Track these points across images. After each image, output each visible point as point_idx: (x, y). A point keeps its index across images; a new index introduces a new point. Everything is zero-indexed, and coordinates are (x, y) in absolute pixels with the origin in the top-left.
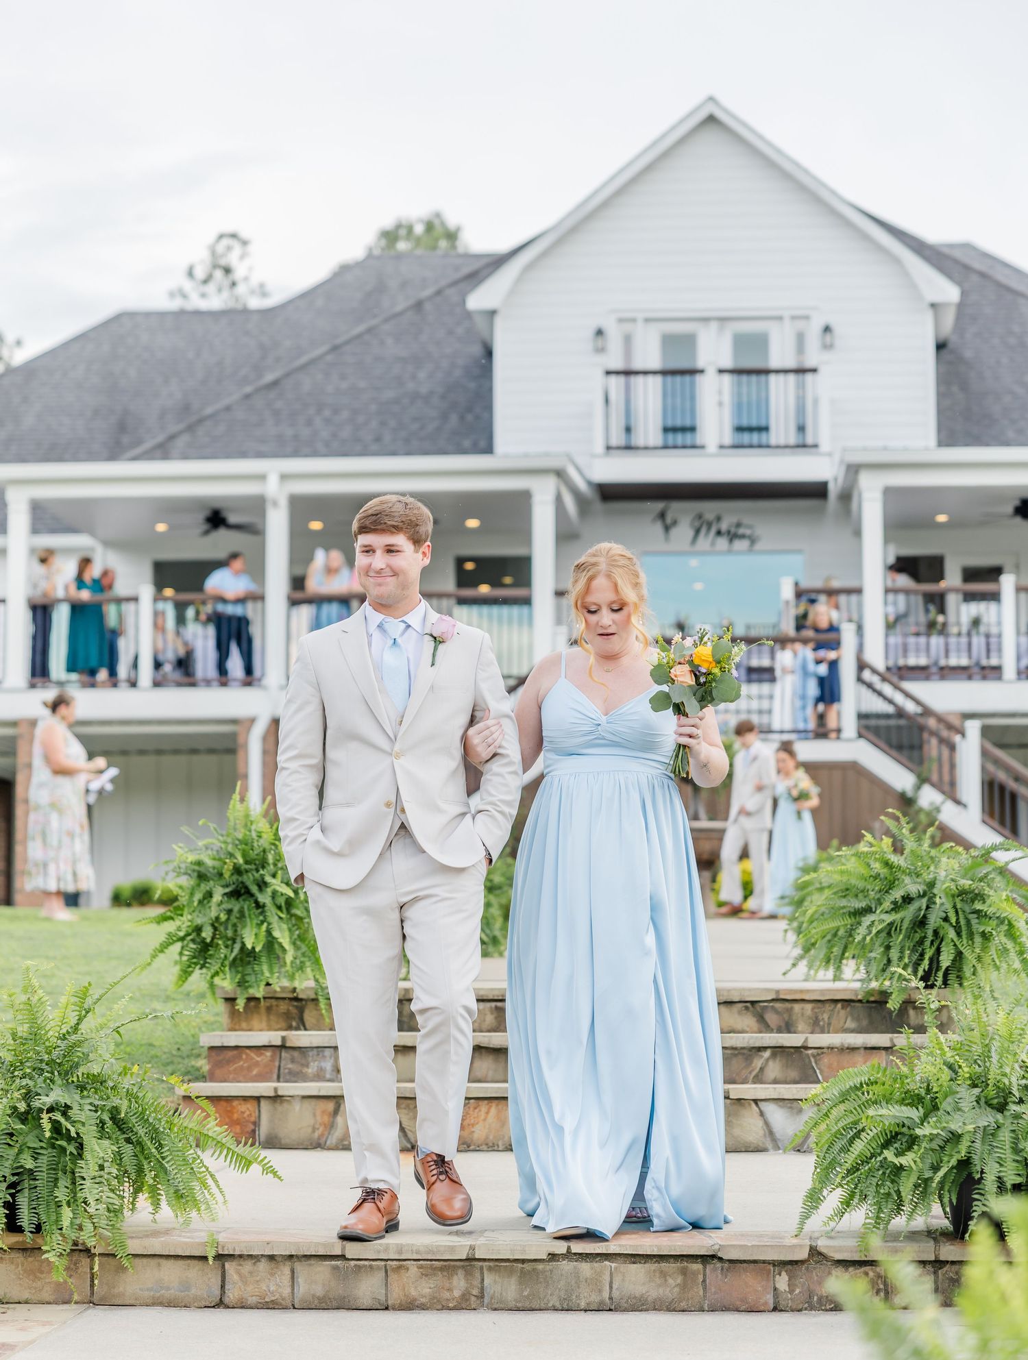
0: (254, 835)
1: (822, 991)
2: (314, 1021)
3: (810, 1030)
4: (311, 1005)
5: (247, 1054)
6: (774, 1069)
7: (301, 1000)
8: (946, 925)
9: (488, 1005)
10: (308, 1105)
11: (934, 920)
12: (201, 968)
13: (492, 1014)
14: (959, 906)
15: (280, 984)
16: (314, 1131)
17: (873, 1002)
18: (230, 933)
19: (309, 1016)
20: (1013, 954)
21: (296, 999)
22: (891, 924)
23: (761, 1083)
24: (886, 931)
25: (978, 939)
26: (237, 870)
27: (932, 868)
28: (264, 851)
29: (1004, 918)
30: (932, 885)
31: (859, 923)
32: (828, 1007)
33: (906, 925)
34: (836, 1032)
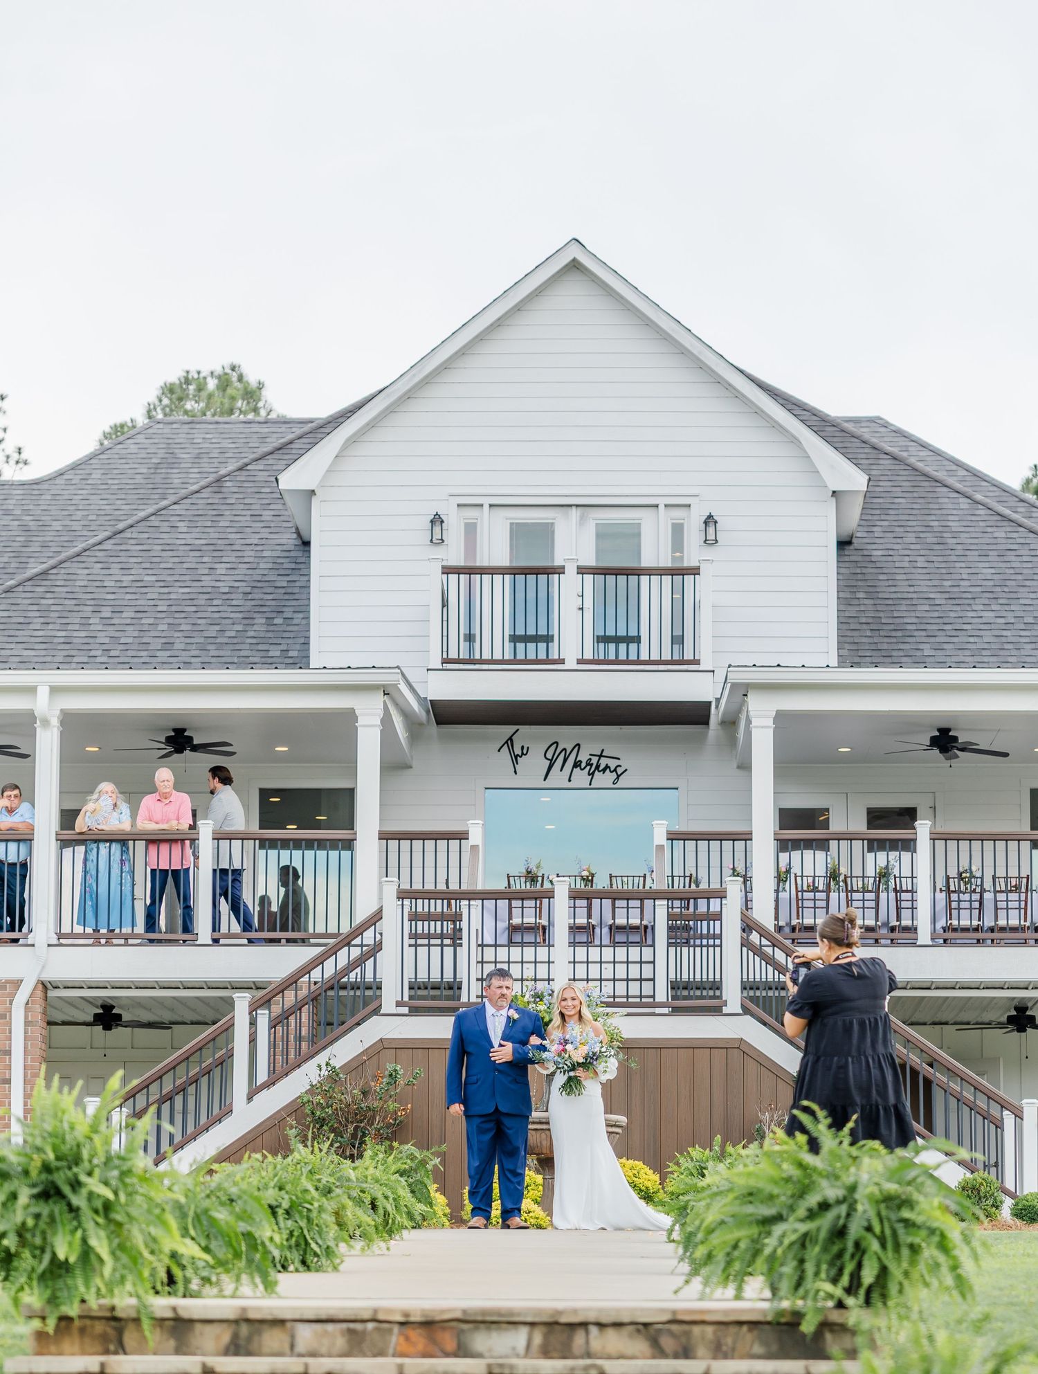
0: (66, 1126)
1: (726, 1312)
2: (135, 1343)
3: (712, 1356)
4: (131, 1326)
7: (120, 1320)
8: (869, 1236)
9: (339, 1326)
11: (855, 1230)
13: (343, 1337)
14: (884, 1213)
15: (97, 1300)
17: (787, 1324)
18: (38, 1241)
19: (129, 1338)
20: (945, 1270)
21: (115, 1319)
22: (805, 1235)
24: (800, 1242)
25: (905, 1252)
26: (47, 1168)
27: (853, 1170)
28: (78, 1146)
29: (935, 1228)
30: (852, 1189)
31: (769, 1234)
32: (733, 1329)
33: (823, 1235)
34: (742, 1357)
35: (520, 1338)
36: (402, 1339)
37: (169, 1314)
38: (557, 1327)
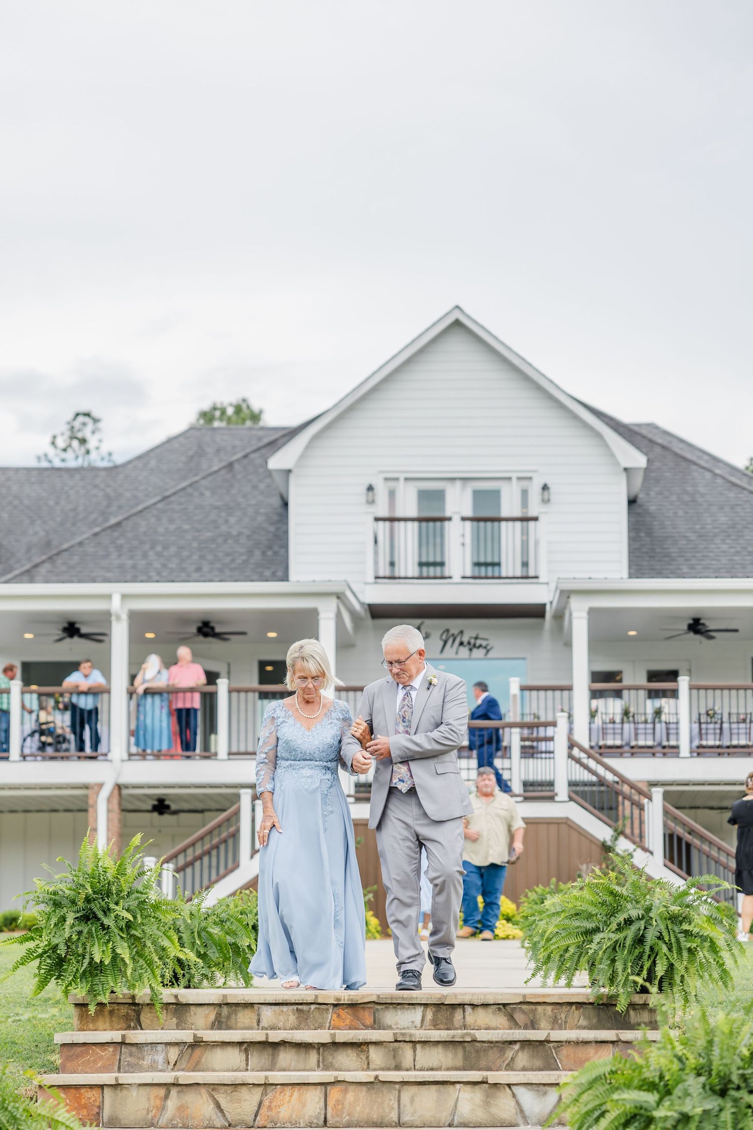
0: (101, 870)
1: (560, 995)
2: (148, 1022)
3: (550, 1027)
4: (146, 1009)
5: (93, 1050)
6: (523, 1058)
7: (138, 1004)
8: (660, 942)
9: (291, 1007)
10: (144, 1091)
11: (650, 939)
12: (56, 979)
13: (294, 1015)
14: (670, 927)
15: (122, 991)
16: (148, 1113)
17: (603, 1004)
18: (80, 950)
19: (145, 1017)
20: (713, 967)
21: (134, 1004)
22: (616, 942)
23: (512, 1070)
24: (612, 947)
25: (685, 954)
26: (88, 900)
27: (648, 897)
28: (109, 883)
29: (707, 937)
30: (649, 909)
31: (590, 941)
32: (565, 1008)
33: (629, 942)
34: (572, 1029)
35: (416, 1015)
36: (335, 1016)
37: (173, 1001)
38: (442, 1006)
